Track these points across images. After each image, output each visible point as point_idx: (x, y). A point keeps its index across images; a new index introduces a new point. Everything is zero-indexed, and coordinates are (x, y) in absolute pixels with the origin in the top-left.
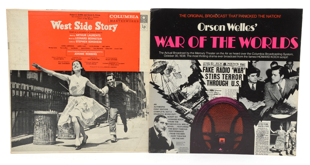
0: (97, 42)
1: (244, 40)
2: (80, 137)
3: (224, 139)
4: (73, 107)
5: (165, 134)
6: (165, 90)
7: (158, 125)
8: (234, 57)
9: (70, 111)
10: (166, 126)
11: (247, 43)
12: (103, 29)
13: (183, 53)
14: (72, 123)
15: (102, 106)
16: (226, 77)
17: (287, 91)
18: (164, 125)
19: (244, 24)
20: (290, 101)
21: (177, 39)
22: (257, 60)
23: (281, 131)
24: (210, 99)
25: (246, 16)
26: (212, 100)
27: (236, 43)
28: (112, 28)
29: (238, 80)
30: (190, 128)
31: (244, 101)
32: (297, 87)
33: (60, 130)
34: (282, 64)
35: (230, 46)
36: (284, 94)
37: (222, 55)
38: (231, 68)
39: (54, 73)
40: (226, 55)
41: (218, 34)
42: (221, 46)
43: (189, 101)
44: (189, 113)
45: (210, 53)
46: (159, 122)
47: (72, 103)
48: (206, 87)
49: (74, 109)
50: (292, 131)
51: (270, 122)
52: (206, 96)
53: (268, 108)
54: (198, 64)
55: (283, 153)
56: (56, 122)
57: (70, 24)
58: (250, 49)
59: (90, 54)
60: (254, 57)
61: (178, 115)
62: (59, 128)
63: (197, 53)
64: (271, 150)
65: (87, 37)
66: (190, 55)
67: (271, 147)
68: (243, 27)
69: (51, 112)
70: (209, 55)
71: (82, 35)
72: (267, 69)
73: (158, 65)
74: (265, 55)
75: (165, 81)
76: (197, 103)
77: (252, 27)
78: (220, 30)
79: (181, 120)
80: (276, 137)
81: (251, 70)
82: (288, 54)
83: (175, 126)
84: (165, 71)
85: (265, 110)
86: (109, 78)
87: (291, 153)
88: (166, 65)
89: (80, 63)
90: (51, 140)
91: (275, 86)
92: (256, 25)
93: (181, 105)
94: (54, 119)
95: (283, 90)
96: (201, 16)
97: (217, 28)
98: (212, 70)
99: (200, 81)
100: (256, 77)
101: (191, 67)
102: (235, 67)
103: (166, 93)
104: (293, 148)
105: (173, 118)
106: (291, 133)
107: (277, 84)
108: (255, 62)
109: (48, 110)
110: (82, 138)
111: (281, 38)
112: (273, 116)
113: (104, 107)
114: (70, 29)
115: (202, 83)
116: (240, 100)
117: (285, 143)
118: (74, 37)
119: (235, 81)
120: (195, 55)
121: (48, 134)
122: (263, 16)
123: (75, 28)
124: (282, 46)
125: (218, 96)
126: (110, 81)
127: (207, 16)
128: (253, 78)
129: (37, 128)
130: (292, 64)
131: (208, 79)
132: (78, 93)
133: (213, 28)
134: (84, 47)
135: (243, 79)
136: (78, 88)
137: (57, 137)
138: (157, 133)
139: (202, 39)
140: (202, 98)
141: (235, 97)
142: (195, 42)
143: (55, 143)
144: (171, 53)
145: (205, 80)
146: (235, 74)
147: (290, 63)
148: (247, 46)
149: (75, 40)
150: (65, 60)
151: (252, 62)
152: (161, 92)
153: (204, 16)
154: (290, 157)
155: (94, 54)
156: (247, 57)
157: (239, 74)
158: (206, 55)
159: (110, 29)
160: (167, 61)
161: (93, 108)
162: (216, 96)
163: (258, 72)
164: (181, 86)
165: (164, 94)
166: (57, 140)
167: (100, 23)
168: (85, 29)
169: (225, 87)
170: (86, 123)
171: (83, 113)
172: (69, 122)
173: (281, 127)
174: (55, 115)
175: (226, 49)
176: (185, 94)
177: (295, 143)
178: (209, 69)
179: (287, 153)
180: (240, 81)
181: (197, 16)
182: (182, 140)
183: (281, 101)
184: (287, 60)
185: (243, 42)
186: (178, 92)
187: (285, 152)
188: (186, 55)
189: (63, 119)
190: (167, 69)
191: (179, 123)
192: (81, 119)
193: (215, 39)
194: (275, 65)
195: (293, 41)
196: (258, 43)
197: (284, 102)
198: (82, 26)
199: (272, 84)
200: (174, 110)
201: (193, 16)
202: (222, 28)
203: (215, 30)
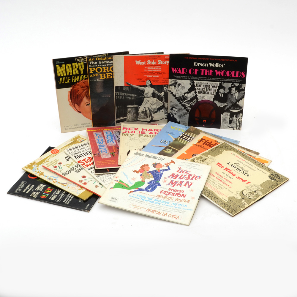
0: (159, 70)
1: (218, 72)
2: (150, 117)
3: (206, 121)
4: (146, 103)
5: (176, 116)
6: (176, 95)
7: (172, 112)
8: (212, 80)
9: (144, 105)
10: (176, 113)
11: (219, 73)
12: (162, 64)
13: (186, 77)
14: (146, 111)
15: (161, 102)
16: (208, 90)
17: (239, 98)
18: (176, 112)
19: (218, 64)
20: (240, 103)
21: (183, 69)
22: (224, 82)
23: (235, 118)
24: (199, 100)
25: (219, 60)
26: (200, 101)
27: (214, 73)
28: (167, 63)
29: (214, 92)
30: (188, 114)
31: (217, 102)
32: (243, 97)
33: (140, 114)
34: (237, 85)
35: (211, 74)
36: (237, 100)
37: (206, 79)
38: (211, 85)
39: (137, 87)
40: (208, 79)
41: (204, 68)
42: (206, 74)
43: (188, 101)
44: (188, 107)
45: (200, 78)
46: (173, 110)
47: (146, 101)
48: (197, 94)
49: (147, 104)
50: (240, 118)
51: (229, 113)
52: (197, 99)
53: (229, 106)
54: (194, 83)
55: (235, 128)
56: (138, 111)
57: (145, 62)
58: (221, 76)
59: (155, 76)
60: (222, 80)
61: (183, 107)
62: (139, 113)
63: (193, 77)
64: (229, 127)
65: (154, 68)
66: (189, 78)
67: (229, 125)
68: (217, 65)
69: (135, 106)
70: (199, 78)
71: (151, 67)
72: (229, 87)
73: (173, 82)
74: (228, 80)
75: (176, 90)
76: (192, 102)
77: (222, 65)
78: (206, 66)
79: (184, 110)
80: (232, 121)
81: (221, 87)
82: (240, 80)
83: (181, 113)
84: (176, 85)
85: (227, 107)
86: (164, 88)
87: (239, 129)
88: (177, 82)
89: (150, 81)
90: (135, 119)
91: (233, 96)
92: (224, 64)
93: (184, 102)
94: (137, 109)
95: (237, 98)
96: (196, 58)
97: (204, 65)
98: (201, 86)
99: (194, 91)
100: (223, 91)
101: (190, 84)
102: (212, 85)
103: (177, 96)
104: (240, 127)
105: (180, 109)
106: (239, 119)
107: (234, 95)
108: (223, 83)
109: (134, 105)
110: (151, 118)
111: (237, 72)
112: (231, 110)
113: (162, 102)
114: (145, 64)
115: (196, 92)
116: (215, 102)
117: (236, 124)
118: (147, 68)
119: (213, 92)
120: (192, 78)
121: (134, 117)
122: (228, 60)
123: (148, 64)
124: (237, 76)
125: (204, 99)
126: (165, 89)
127: (199, 59)
128: (222, 91)
129: (128, 114)
130: (242, 85)
131: (199, 90)
132: (149, 96)
133: (202, 65)
134: (152, 73)
135: (216, 92)
136: (149, 94)
137: (138, 118)
138: (172, 116)
139: (196, 70)
140: (195, 100)
141: (212, 100)
142: (192, 71)
143: (137, 120)
144: (180, 76)
145: (197, 91)
146: (213, 88)
147: (241, 85)
148: (219, 75)
149: (147, 70)
150: (142, 80)
151: (221, 83)
152: (174, 96)
153: (197, 58)
154: (238, 131)
155: (157, 76)
156: (219, 80)
157: (214, 89)
158: (198, 78)
159: (166, 63)
160: (177, 80)
161: (156, 103)
162: (202, 99)
163: (224, 88)
164: (185, 93)
165: (176, 97)
166: (138, 119)
167: (160, 61)
168: (152, 64)
169: (207, 95)
170: (153, 110)
171: (152, 106)
172: (144, 110)
173: (235, 116)
174: (137, 107)
175: (208, 76)
176: (186, 97)
177: (241, 124)
178: (199, 85)
179: (237, 129)
180: (215, 92)
181: (193, 58)
182: (184, 120)
183: (236, 103)
184: (240, 83)
185: (217, 73)
186: (183, 96)
187: (236, 128)
188: (188, 78)
189: (141, 109)
190: (177, 84)
191: (183, 111)
192: (150, 109)
193: (203, 70)
194: (233, 85)
195: (243, 73)
196: (225, 73)
197: (237, 104)
198: (151, 62)
199: (231, 94)
200: (180, 105)
201: (192, 58)
202: (206, 65)
203: (203, 66)
